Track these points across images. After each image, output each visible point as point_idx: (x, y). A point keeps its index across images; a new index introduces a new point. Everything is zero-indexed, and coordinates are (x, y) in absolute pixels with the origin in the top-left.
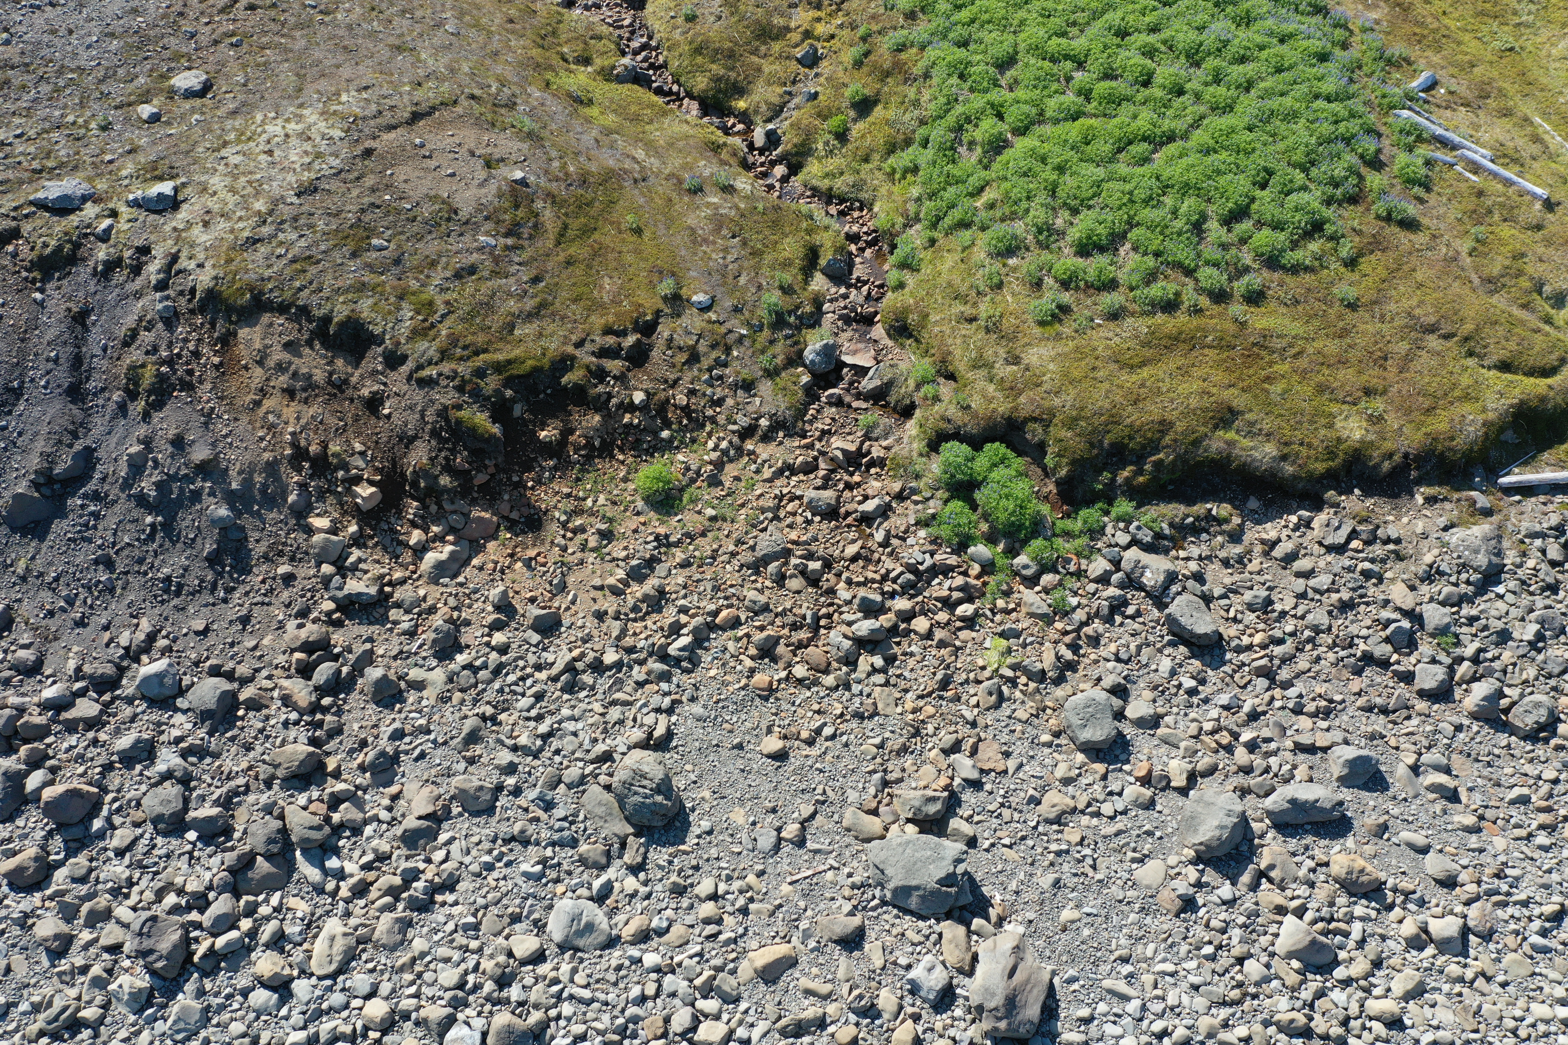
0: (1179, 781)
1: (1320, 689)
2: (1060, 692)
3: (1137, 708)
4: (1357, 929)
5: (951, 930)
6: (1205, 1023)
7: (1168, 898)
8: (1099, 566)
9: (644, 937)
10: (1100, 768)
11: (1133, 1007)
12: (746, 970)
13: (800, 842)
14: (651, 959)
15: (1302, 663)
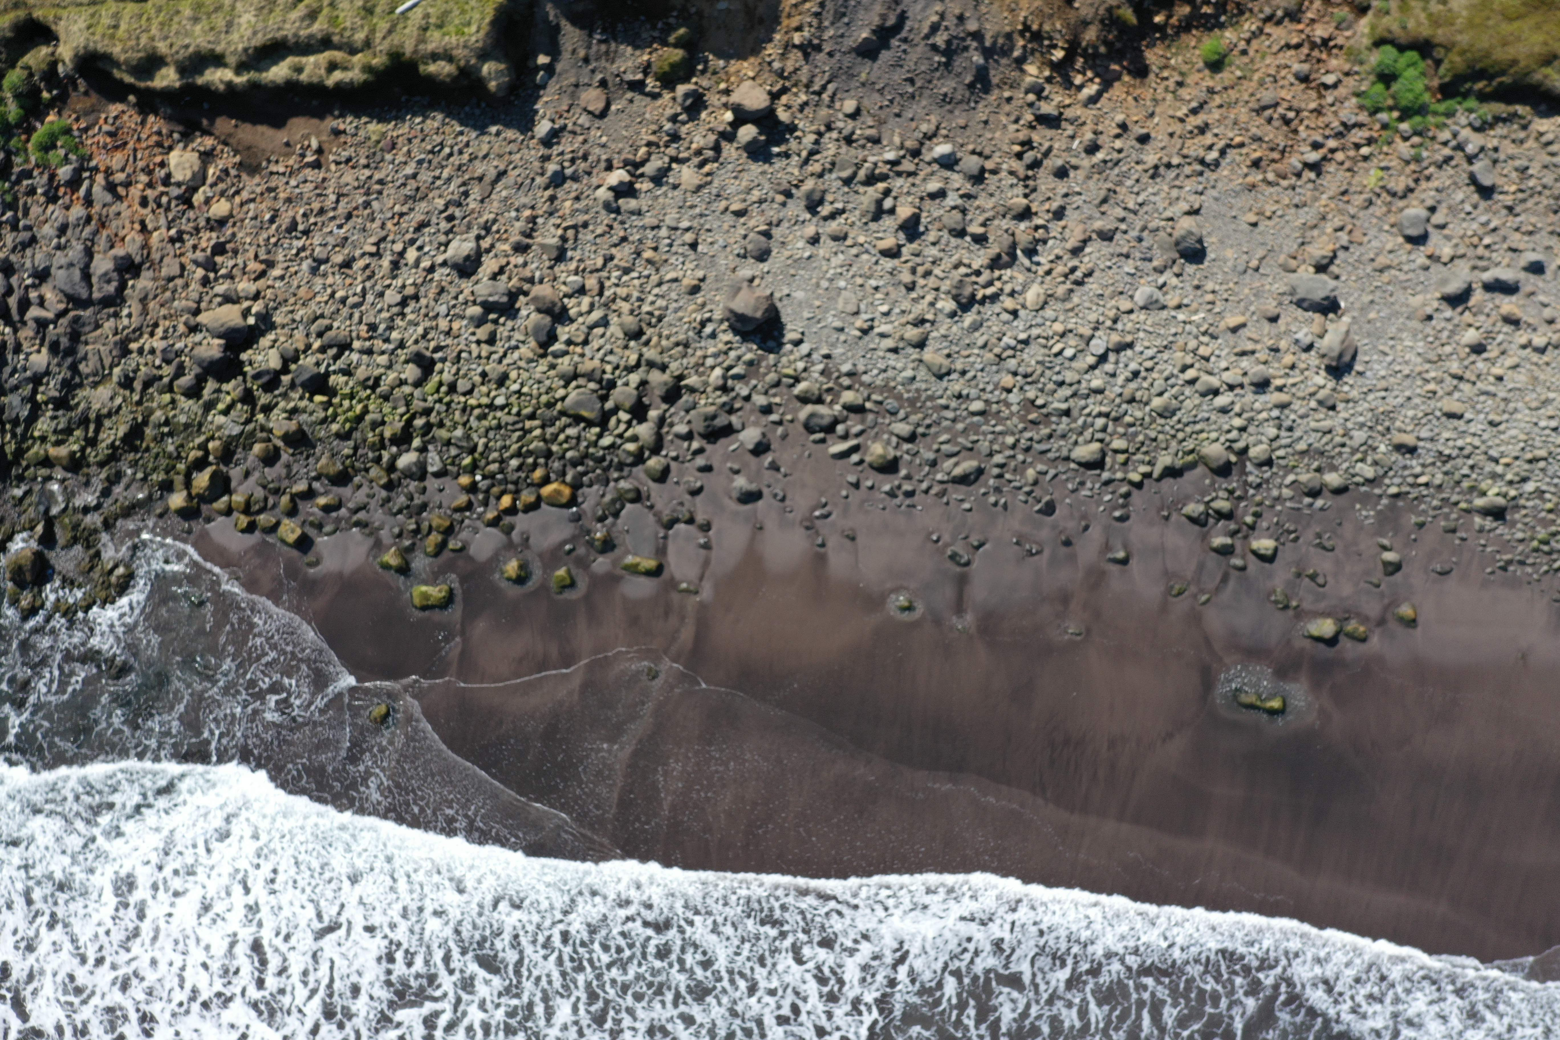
0: (1445, 259)
1: (1533, 219)
2: (1401, 204)
3: (1438, 218)
4: (1500, 338)
5: (1318, 317)
6: (1419, 369)
7: (1421, 313)
8: (1445, 135)
9: (1179, 307)
10: (1409, 246)
11: (1389, 359)
12: (1222, 325)
13: (1257, 269)
14: (1181, 317)
15: (1530, 204)
